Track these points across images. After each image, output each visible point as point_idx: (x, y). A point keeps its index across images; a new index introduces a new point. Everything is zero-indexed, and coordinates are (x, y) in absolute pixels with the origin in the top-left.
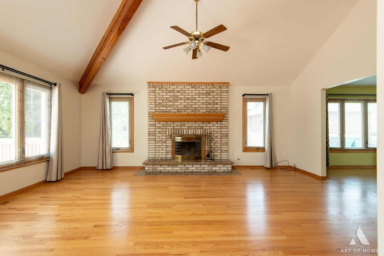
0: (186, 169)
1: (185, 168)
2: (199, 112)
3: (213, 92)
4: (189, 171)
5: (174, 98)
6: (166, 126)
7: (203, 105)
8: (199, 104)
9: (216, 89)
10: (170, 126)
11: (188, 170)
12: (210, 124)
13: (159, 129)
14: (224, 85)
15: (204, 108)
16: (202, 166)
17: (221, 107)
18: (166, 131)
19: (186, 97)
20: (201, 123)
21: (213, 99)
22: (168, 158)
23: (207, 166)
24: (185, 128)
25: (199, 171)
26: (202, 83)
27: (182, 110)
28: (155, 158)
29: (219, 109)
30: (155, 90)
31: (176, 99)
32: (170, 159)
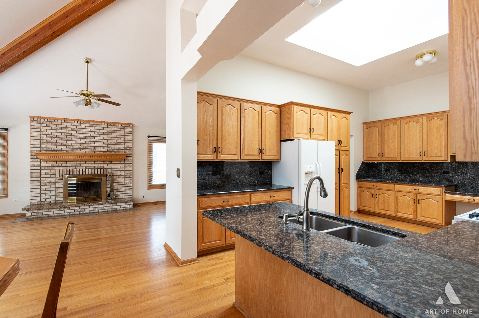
0: (82, 210)
1: (80, 210)
2: (99, 151)
3: (116, 132)
4: (85, 212)
5: (67, 136)
6: (56, 166)
7: (103, 144)
8: (99, 143)
9: (119, 129)
10: (61, 166)
11: (83, 212)
12: (112, 163)
13: (46, 169)
14: (128, 126)
15: (105, 148)
16: (100, 206)
17: (124, 147)
18: (56, 172)
19: (82, 135)
20: (102, 162)
21: (116, 139)
22: (59, 202)
23: (107, 205)
24: (81, 168)
25: (98, 211)
26: (102, 122)
27: (78, 149)
28: (40, 203)
29: (121, 148)
30: (41, 126)
31: (70, 137)
32: (62, 202)
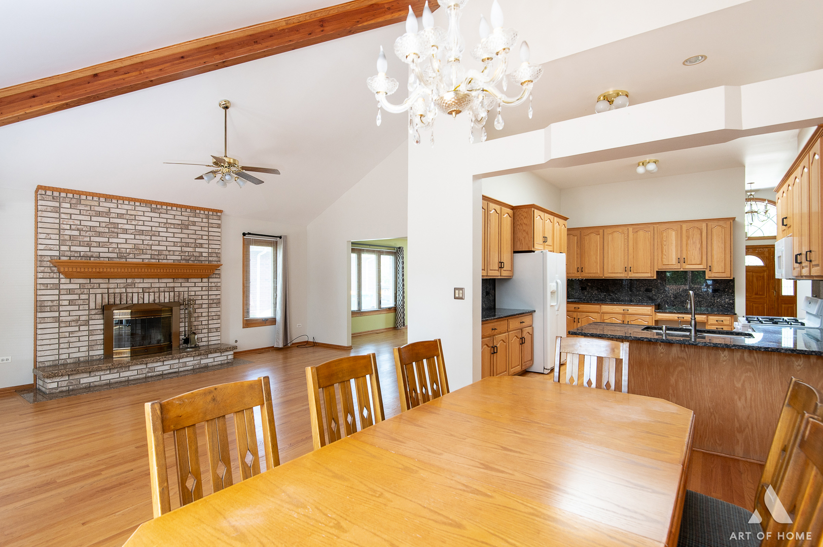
0: (150, 371)
2: (167, 259)
3: (194, 223)
4: (155, 374)
5: (109, 228)
6: (89, 287)
7: (174, 246)
8: (167, 244)
9: (200, 220)
10: (99, 288)
12: (188, 282)
13: (70, 294)
14: (215, 213)
15: (177, 253)
17: (208, 252)
18: (89, 299)
19: (138, 228)
20: (171, 280)
21: (195, 237)
22: (95, 358)
24: (135, 290)
25: (177, 370)
26: (172, 205)
27: (130, 254)
28: (57, 362)
29: (204, 254)
30: (60, 207)
31: (116, 230)
32: (100, 358)
